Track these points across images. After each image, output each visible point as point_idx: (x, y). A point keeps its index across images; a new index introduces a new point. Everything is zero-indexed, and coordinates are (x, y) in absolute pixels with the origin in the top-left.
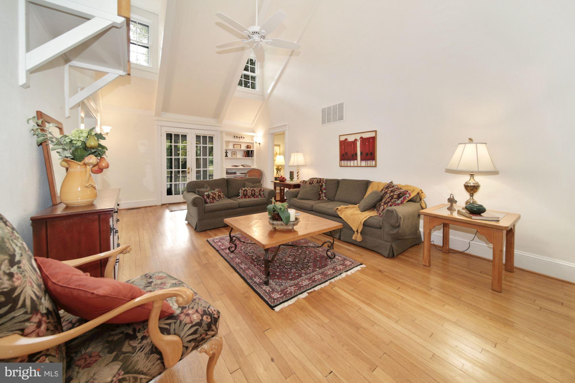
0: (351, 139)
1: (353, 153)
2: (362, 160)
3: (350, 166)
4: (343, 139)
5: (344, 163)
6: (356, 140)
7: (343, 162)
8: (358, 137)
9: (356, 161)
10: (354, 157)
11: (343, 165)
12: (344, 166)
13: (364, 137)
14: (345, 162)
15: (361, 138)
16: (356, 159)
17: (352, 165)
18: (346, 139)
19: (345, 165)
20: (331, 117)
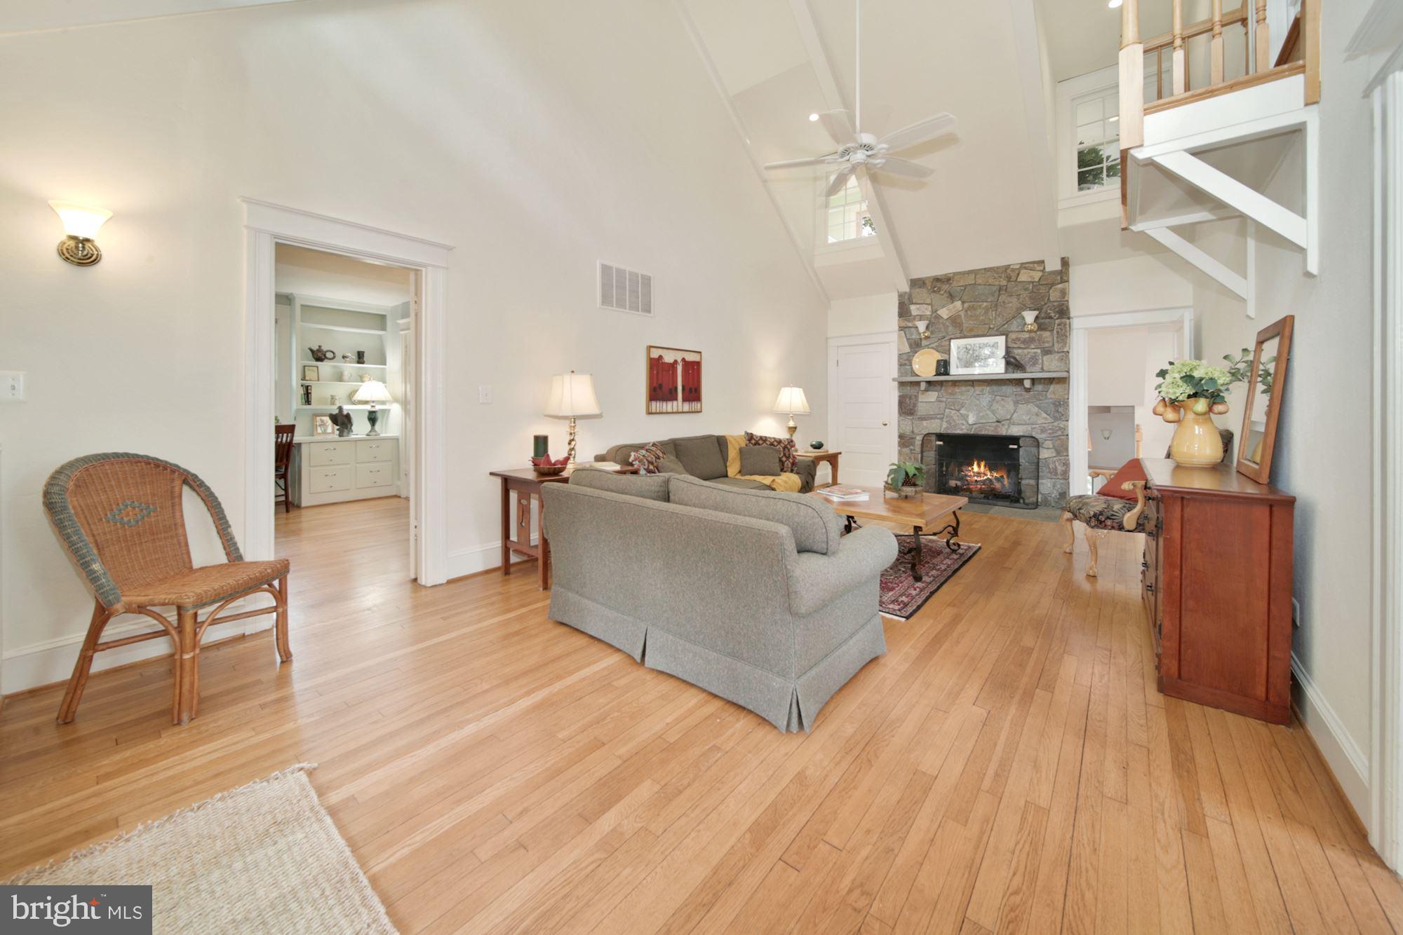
0: (669, 358)
1: (671, 387)
2: (684, 400)
3: (667, 413)
4: (655, 354)
5: (656, 406)
6: (676, 362)
7: (654, 403)
8: (679, 357)
9: (675, 403)
10: (672, 396)
11: (654, 411)
12: (656, 413)
13: (687, 359)
14: (658, 403)
15: (683, 360)
16: (676, 399)
17: (670, 410)
18: (661, 357)
19: (658, 411)
20: (626, 295)
